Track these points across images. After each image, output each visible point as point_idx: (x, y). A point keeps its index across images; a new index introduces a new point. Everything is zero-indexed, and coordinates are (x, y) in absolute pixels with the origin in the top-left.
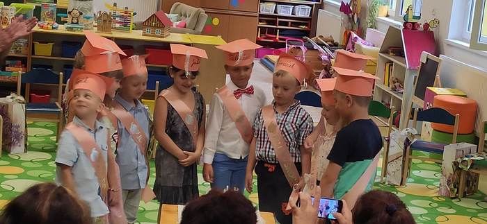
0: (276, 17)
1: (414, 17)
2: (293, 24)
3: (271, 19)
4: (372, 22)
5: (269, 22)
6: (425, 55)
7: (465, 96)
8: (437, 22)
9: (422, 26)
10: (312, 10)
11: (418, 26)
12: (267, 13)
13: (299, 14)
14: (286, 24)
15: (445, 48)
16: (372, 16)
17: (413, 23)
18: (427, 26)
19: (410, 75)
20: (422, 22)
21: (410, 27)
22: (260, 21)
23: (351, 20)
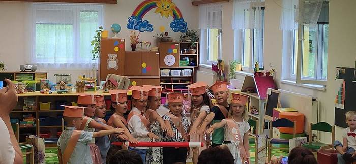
0: (171, 77)
1: (260, 69)
2: (182, 81)
3: (168, 79)
4: (232, 75)
5: (166, 81)
6: (269, 91)
7: (297, 112)
8: (274, 70)
9: (265, 74)
10: (192, 71)
11: (263, 73)
12: (165, 75)
13: (185, 75)
14: (177, 81)
15: (280, 85)
16: (232, 71)
17: (260, 73)
18: (268, 73)
19: (262, 102)
20: (265, 71)
21: (258, 75)
22: (161, 81)
23: (219, 75)
